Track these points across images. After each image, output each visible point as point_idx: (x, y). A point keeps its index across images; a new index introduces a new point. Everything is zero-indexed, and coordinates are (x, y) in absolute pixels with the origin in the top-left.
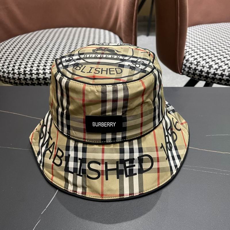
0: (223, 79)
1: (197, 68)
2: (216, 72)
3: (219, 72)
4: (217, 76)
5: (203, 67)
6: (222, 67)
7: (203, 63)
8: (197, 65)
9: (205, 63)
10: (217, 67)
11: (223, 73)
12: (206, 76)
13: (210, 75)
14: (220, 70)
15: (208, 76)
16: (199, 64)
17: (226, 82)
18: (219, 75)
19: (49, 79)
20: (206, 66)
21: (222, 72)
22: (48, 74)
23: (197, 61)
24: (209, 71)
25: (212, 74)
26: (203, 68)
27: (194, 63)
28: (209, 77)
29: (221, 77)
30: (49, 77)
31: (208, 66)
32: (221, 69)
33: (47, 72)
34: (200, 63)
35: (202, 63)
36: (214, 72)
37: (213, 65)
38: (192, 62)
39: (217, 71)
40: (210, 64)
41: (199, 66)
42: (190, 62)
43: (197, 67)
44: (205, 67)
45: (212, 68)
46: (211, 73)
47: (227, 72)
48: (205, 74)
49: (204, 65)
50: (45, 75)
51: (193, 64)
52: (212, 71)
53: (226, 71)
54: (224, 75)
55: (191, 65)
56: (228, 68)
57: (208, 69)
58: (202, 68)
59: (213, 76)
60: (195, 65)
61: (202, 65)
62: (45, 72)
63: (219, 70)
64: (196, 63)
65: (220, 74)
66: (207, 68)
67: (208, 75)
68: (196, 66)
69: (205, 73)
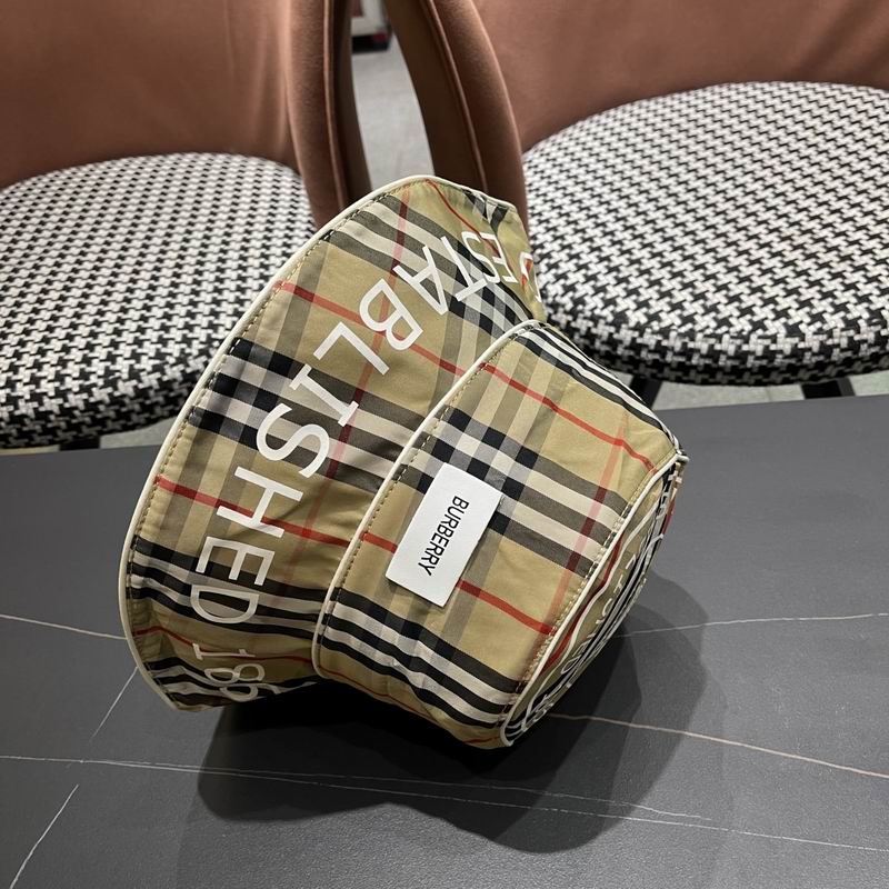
0: (668, 365)
1: (573, 324)
2: (639, 341)
3: (650, 339)
4: (644, 354)
5: (595, 319)
6: (660, 320)
7: (594, 302)
8: (574, 313)
9: (601, 305)
10: (644, 320)
11: (665, 343)
12: (607, 352)
13: (620, 351)
14: (654, 333)
15: (613, 353)
16: (580, 307)
17: (680, 374)
18: (650, 351)
19: (32, 420)
20: (605, 318)
21: (660, 338)
22: (27, 401)
23: (572, 298)
24: (616, 336)
25: (626, 348)
26: (596, 326)
27: (563, 306)
28: (619, 357)
29: (657, 357)
30: (31, 413)
31: (610, 318)
32: (655, 325)
33: (20, 394)
34: (584, 303)
35: (592, 305)
36: (634, 339)
37: (629, 313)
38: (558, 299)
39: (641, 335)
40: (619, 309)
41: (581, 315)
42: (550, 300)
43: (575, 320)
44: (602, 321)
45: (624, 326)
46: (621, 342)
47: (676, 338)
48: (604, 348)
49: (597, 312)
50: (17, 408)
51: (561, 310)
52: (626, 335)
53: (673, 334)
54: (666, 348)
55: (556, 312)
56: (678, 322)
57: (612, 329)
58: (591, 324)
59: (632, 353)
60: (566, 312)
61: (588, 314)
62: (14, 394)
63: (648, 330)
64: (569, 306)
65: (652, 348)
66: (607, 324)
67: (615, 349)
68: (570, 318)
69: (603, 343)
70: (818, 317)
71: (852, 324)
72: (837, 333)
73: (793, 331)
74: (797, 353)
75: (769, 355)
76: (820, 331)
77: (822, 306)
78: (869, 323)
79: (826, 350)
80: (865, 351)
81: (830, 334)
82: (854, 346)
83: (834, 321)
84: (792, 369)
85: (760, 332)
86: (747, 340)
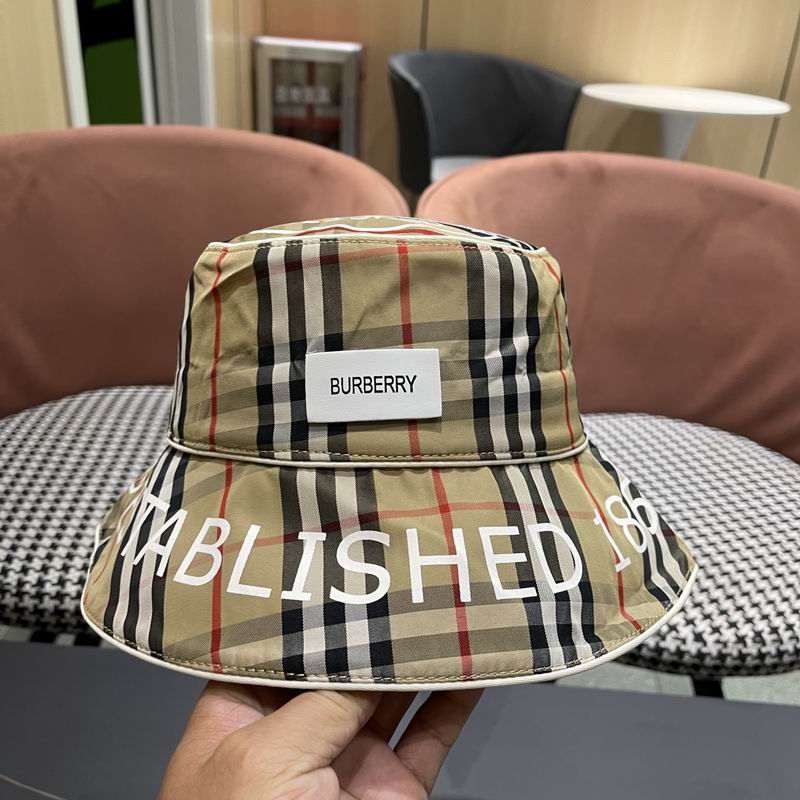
70: (716, 630)
71: (741, 640)
72: (730, 645)
73: (698, 637)
74: (701, 655)
75: (680, 653)
76: (718, 642)
77: (720, 621)
78: (754, 641)
79: (722, 656)
80: (750, 662)
81: (725, 645)
82: (742, 657)
83: (729, 635)
84: (696, 667)
85: (674, 633)
86: (663, 638)
